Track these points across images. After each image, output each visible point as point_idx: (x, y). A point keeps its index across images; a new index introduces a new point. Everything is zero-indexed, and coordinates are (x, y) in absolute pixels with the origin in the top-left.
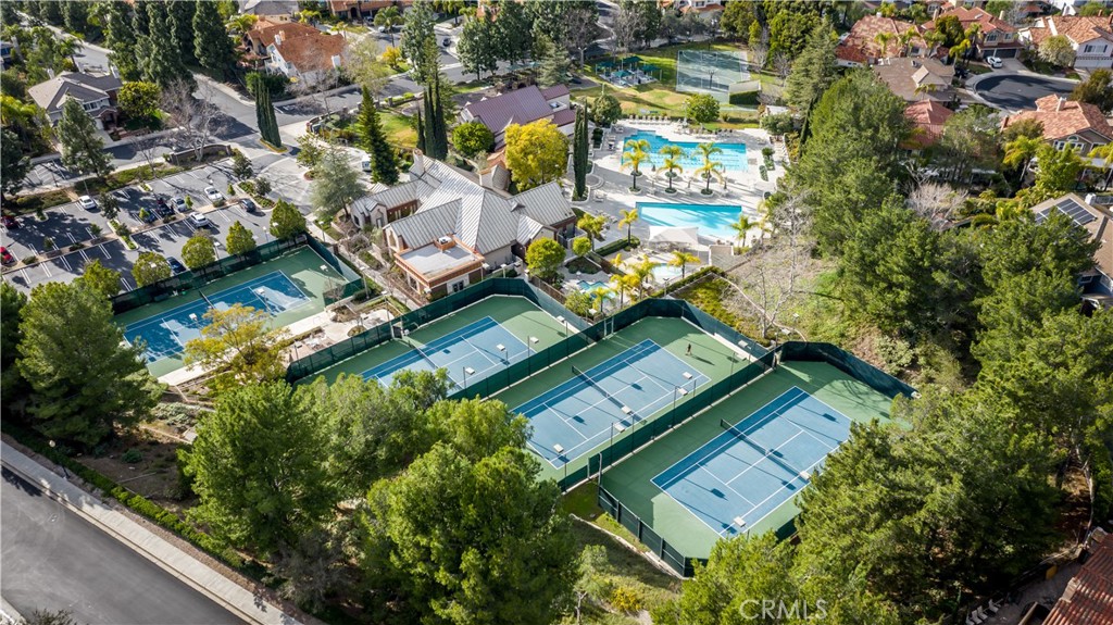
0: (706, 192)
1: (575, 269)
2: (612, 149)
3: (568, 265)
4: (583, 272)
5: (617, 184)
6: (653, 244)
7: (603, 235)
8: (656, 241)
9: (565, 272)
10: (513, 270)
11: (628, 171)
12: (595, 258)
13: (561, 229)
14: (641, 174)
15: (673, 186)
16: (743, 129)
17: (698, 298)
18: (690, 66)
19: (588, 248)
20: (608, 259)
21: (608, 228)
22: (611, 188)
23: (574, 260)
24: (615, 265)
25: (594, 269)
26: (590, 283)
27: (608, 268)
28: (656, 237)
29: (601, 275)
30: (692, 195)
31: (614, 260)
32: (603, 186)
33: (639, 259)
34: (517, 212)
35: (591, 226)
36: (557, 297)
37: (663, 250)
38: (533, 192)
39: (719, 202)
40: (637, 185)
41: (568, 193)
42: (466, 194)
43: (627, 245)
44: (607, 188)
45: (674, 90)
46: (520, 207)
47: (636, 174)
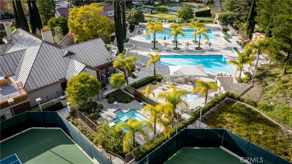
0: (198, 49)
1: (112, 99)
2: (140, 33)
3: (107, 97)
4: (120, 102)
5: (144, 47)
6: (173, 79)
7: (136, 74)
8: (175, 75)
9: (104, 103)
10: (60, 103)
11: (149, 41)
12: (130, 90)
13: (104, 70)
14: (157, 42)
15: (177, 47)
16: (206, 24)
17: (227, 122)
18: (173, 7)
19: (123, 83)
20: (141, 90)
21: (139, 70)
22: (140, 49)
23: (113, 93)
24: (146, 95)
25: (129, 99)
26: (125, 111)
27: (140, 98)
28: (175, 73)
29: (134, 104)
30: (190, 51)
31: (144, 91)
32: (135, 48)
33: (163, 89)
34: (68, 58)
35: (124, 64)
36: (92, 126)
37: (180, 83)
38: (83, 45)
39: (207, 53)
40: (156, 47)
41: (113, 52)
42: (29, 46)
43: (154, 80)
44: (138, 49)
45: (168, 14)
46: (70, 54)
47: (154, 42)
